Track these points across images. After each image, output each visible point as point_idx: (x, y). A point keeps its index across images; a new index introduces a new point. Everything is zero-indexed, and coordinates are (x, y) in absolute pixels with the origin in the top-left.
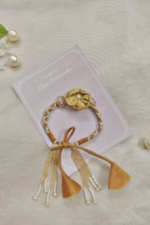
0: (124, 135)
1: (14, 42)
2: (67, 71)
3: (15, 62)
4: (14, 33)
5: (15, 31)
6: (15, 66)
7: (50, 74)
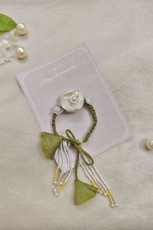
0: (124, 137)
1: (22, 35)
2: (72, 68)
3: (22, 54)
4: (23, 26)
5: (23, 24)
6: (22, 58)
7: (55, 69)
